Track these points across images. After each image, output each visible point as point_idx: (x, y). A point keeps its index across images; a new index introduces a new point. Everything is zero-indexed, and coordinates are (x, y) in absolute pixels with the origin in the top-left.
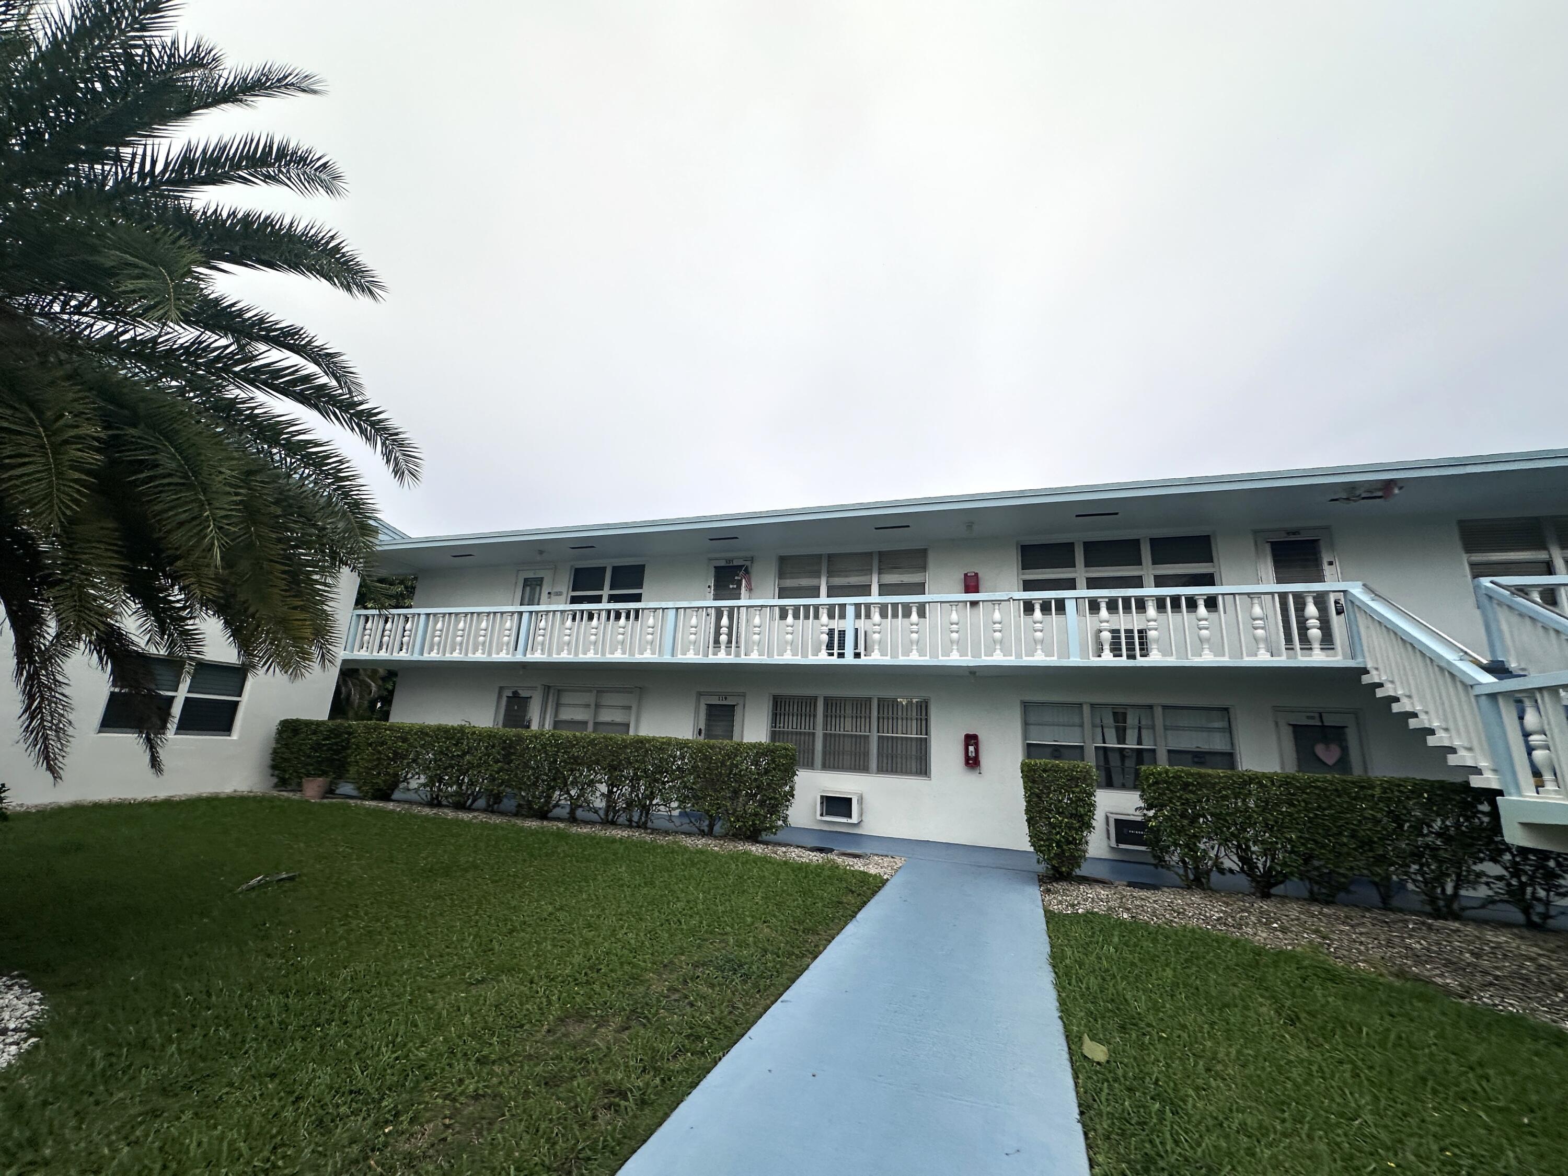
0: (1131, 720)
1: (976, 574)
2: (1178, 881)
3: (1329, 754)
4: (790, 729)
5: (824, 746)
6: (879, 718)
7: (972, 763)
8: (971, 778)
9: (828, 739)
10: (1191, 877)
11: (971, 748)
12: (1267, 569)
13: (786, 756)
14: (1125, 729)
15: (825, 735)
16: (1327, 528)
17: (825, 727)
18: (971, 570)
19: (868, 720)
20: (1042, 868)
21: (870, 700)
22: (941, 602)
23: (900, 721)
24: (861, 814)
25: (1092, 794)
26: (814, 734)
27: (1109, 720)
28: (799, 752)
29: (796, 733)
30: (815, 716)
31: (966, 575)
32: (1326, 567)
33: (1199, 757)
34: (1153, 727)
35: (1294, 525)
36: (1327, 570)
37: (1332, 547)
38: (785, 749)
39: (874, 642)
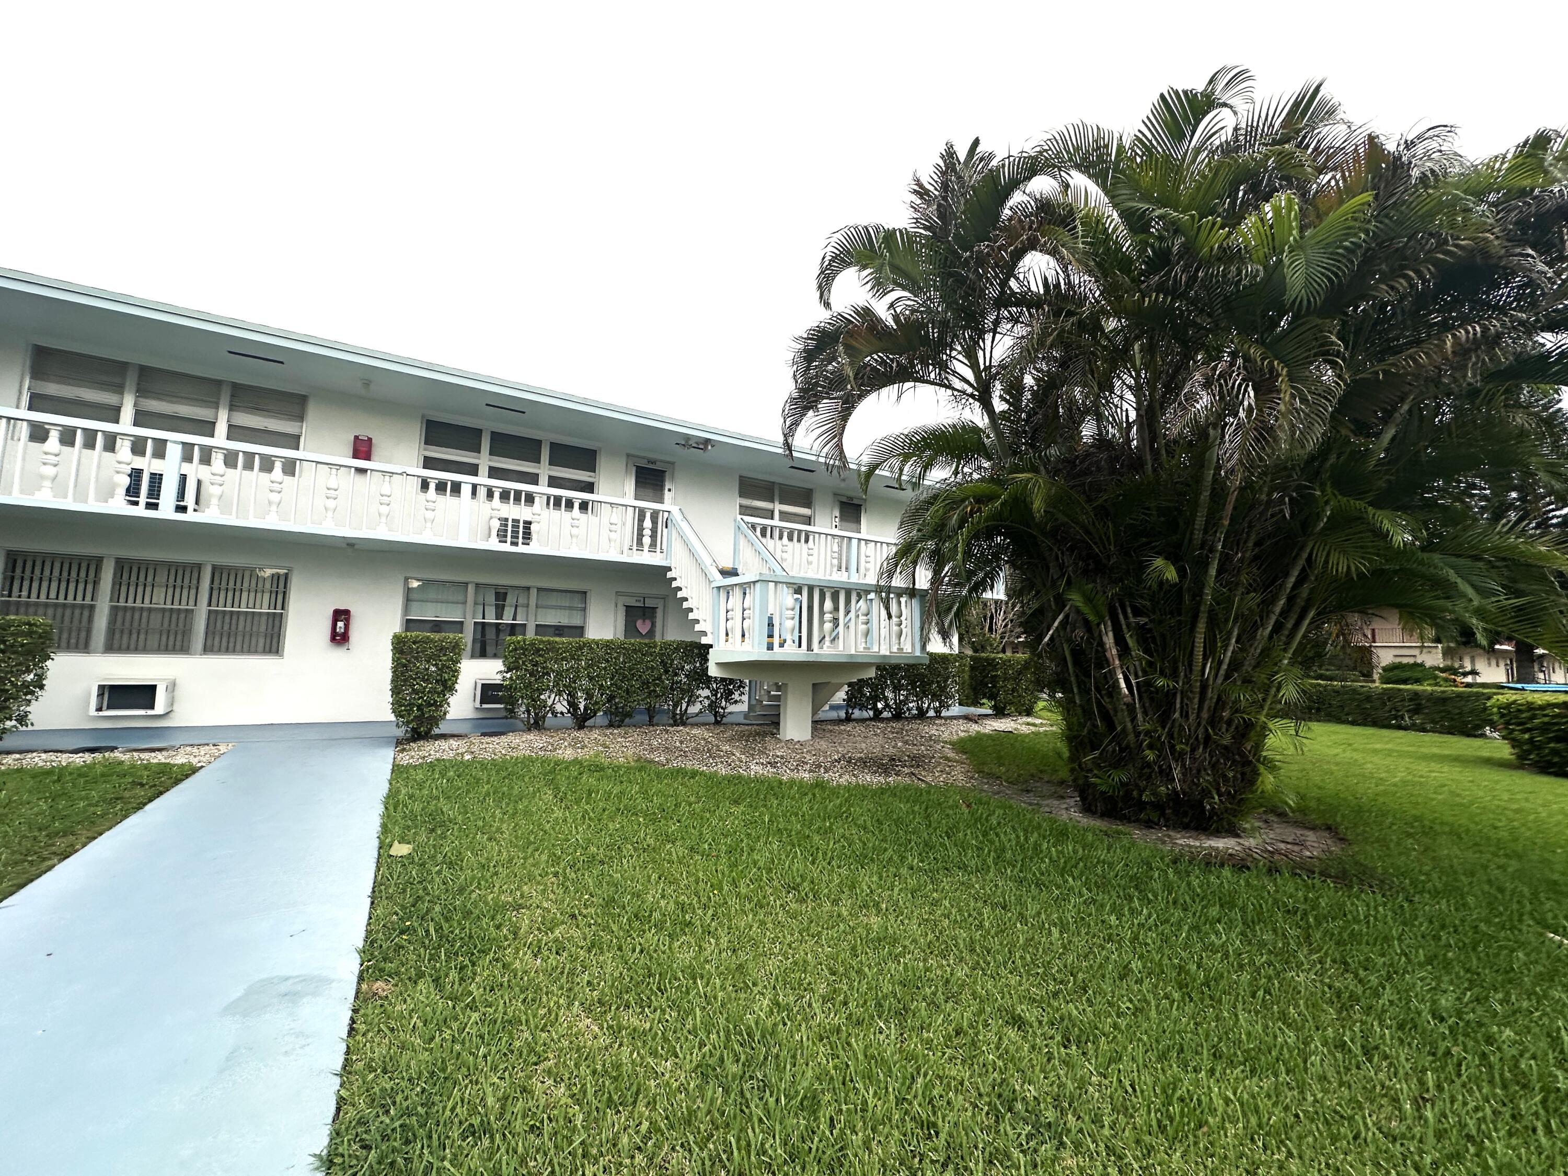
0: (511, 600)
1: (370, 440)
2: (521, 725)
3: (643, 627)
4: (43, 598)
5: (112, 621)
6: (212, 589)
7: (340, 638)
8: (338, 654)
9: (120, 614)
10: (532, 721)
11: (340, 624)
12: (630, 486)
13: (30, 634)
14: (504, 606)
15: (114, 610)
16: (673, 463)
17: (115, 595)
18: (364, 433)
19: (193, 592)
20: (400, 732)
21: (199, 567)
22: (318, 462)
23: (245, 595)
24: (171, 702)
25: (458, 662)
26: (92, 608)
27: (491, 598)
28: (61, 631)
29: (56, 606)
30: (96, 583)
31: (356, 438)
32: (666, 491)
33: (559, 630)
34: (528, 606)
35: (652, 456)
36: (667, 496)
37: (673, 479)
38: (29, 624)
39: (211, 496)
